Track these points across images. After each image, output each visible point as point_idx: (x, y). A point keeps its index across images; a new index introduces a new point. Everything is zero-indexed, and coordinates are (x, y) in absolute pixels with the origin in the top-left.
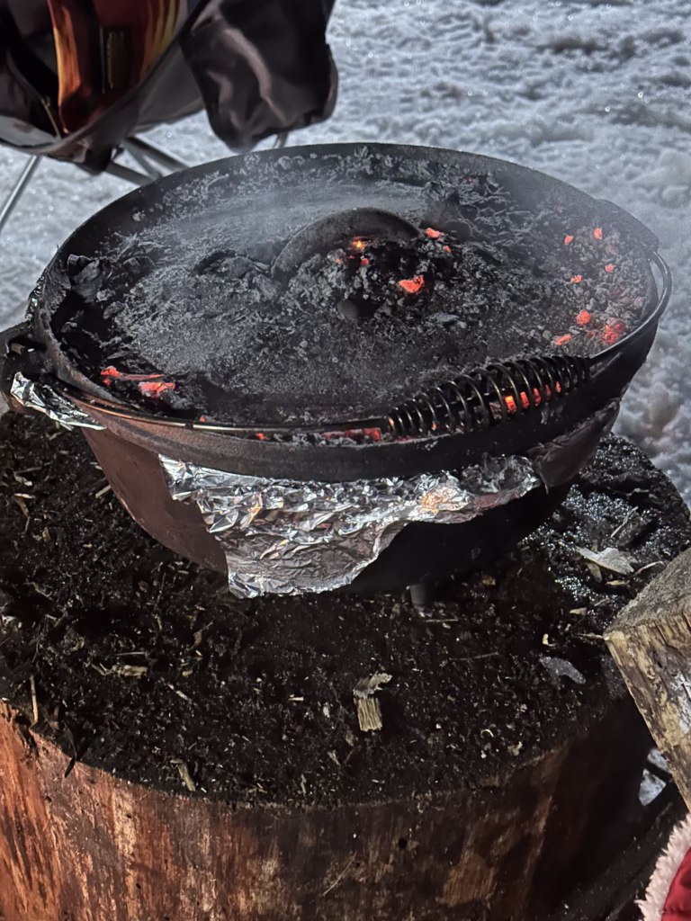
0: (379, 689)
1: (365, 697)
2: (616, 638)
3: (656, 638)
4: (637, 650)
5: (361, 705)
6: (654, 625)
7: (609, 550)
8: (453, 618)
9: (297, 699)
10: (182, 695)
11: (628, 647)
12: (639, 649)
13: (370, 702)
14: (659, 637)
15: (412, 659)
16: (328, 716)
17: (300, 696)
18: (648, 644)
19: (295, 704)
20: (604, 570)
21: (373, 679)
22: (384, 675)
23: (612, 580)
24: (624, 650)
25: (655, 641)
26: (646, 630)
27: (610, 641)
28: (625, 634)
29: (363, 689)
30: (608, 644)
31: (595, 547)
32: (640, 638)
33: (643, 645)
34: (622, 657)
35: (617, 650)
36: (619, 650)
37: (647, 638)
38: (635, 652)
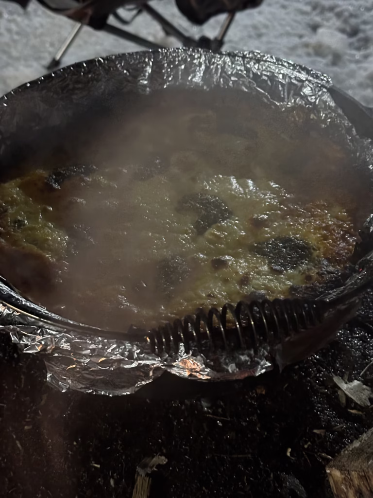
0: (155, 469)
1: (143, 475)
2: (335, 474)
3: (364, 484)
4: (348, 488)
5: (139, 481)
6: (363, 474)
7: (356, 382)
8: (226, 417)
9: (96, 465)
10: (19, 445)
11: (342, 483)
12: (350, 488)
13: (145, 481)
14: (366, 484)
15: (187, 448)
16: (113, 486)
17: (98, 464)
18: (357, 486)
19: (93, 469)
20: (348, 399)
21: (154, 459)
22: (163, 458)
23: (352, 409)
24: (339, 483)
25: (362, 485)
26: (356, 476)
27: (330, 474)
28: (342, 474)
29: (144, 466)
30: (328, 475)
31: (346, 377)
32: (351, 480)
33: (353, 486)
34: (337, 488)
35: (334, 481)
36: (336, 483)
37: (356, 482)
38: (347, 488)
